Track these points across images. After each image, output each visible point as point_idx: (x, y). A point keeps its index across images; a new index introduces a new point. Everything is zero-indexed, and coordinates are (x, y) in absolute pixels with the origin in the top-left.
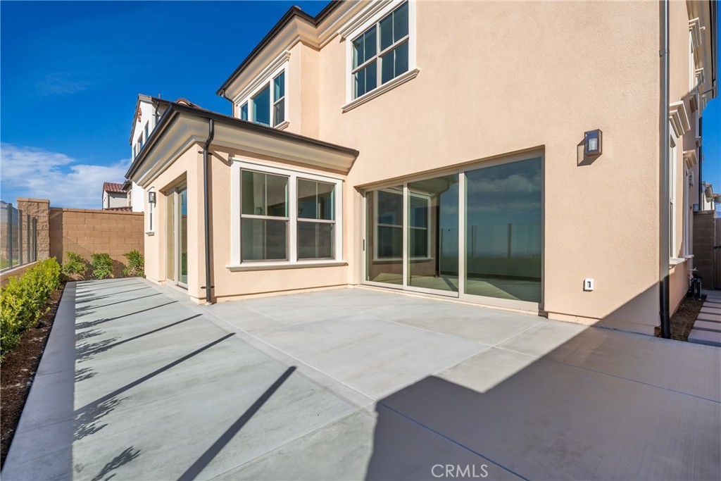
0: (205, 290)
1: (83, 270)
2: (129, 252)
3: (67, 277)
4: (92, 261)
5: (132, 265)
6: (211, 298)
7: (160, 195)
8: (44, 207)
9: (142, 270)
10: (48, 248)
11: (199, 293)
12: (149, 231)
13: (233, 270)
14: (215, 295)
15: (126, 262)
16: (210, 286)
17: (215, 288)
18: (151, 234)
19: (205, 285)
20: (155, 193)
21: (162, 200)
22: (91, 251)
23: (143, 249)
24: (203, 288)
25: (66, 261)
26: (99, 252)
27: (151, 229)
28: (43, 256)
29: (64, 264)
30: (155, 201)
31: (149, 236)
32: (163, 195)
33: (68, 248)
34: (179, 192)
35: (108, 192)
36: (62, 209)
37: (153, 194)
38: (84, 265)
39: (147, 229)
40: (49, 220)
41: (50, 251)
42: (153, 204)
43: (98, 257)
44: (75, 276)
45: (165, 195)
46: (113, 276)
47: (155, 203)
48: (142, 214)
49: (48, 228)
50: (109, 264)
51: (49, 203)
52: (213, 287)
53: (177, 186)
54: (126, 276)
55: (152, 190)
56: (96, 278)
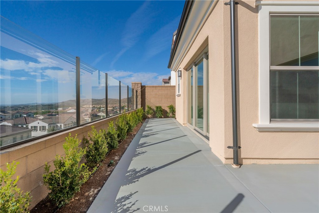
0: (232, 150)
1: (152, 113)
2: (169, 106)
3: (147, 116)
4: (155, 109)
5: (170, 112)
6: (237, 160)
7: (183, 71)
8: (140, 85)
9: (174, 115)
10: (140, 103)
11: (225, 153)
12: (178, 94)
13: (262, 130)
14: (242, 157)
15: (168, 110)
16: (236, 146)
17: (242, 149)
18: (179, 96)
19: (232, 145)
20: (181, 71)
21: (185, 74)
22: (155, 105)
23: (175, 104)
24: (229, 147)
25: (147, 109)
26: (158, 105)
27: (179, 93)
28: (139, 107)
29: (146, 110)
30: (181, 76)
31: (178, 97)
32: (186, 71)
33: (147, 104)
34: (196, 66)
35: (164, 82)
36: (145, 86)
37: (180, 72)
38: (152, 111)
39: (177, 93)
40: (141, 91)
41: (141, 104)
42: (180, 78)
43: (157, 107)
44: (150, 116)
45: (187, 71)
46: (163, 117)
47: (181, 77)
48: (175, 87)
49: (140, 95)
50: (161, 111)
51: (141, 84)
52: (240, 147)
53: (195, 62)
54: (168, 117)
55: (180, 70)
56: (156, 117)
